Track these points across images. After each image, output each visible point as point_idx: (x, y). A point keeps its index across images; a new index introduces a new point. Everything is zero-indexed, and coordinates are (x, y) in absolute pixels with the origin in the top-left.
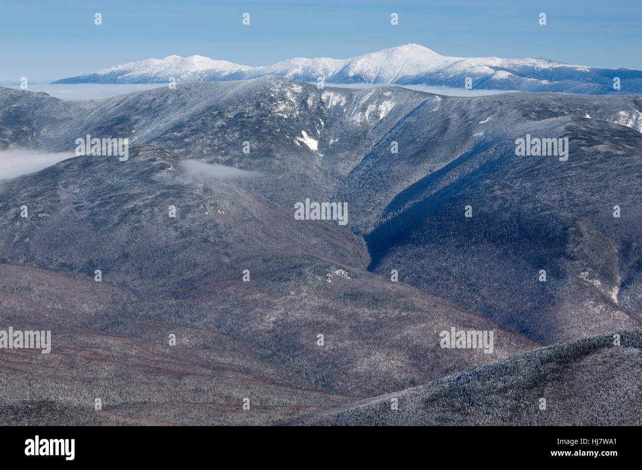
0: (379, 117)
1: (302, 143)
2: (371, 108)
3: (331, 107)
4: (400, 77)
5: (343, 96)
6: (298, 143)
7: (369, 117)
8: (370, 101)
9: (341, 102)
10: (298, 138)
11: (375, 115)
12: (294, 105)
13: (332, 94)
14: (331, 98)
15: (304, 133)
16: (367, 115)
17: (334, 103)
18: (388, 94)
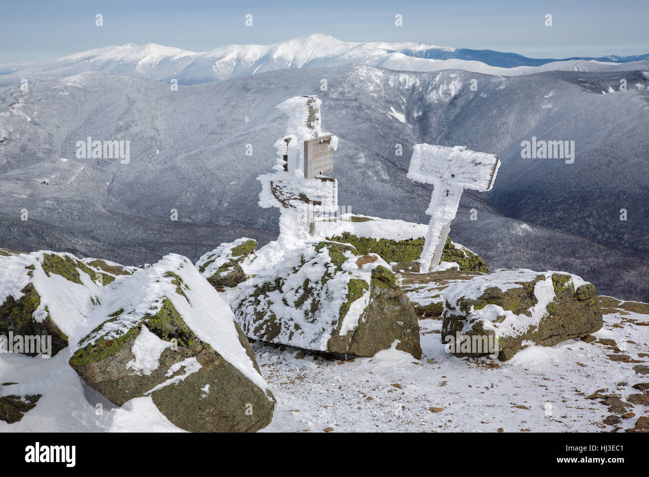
0: (450, 94)
1: (393, 116)
2: (443, 88)
3: (409, 87)
4: (312, 58)
5: (417, 77)
6: (390, 117)
7: (442, 95)
8: (441, 82)
9: (416, 83)
10: (389, 113)
11: (446, 93)
12: (380, 86)
13: (407, 77)
14: (407, 80)
15: (392, 109)
16: (440, 92)
17: (411, 84)
18: (453, 75)
